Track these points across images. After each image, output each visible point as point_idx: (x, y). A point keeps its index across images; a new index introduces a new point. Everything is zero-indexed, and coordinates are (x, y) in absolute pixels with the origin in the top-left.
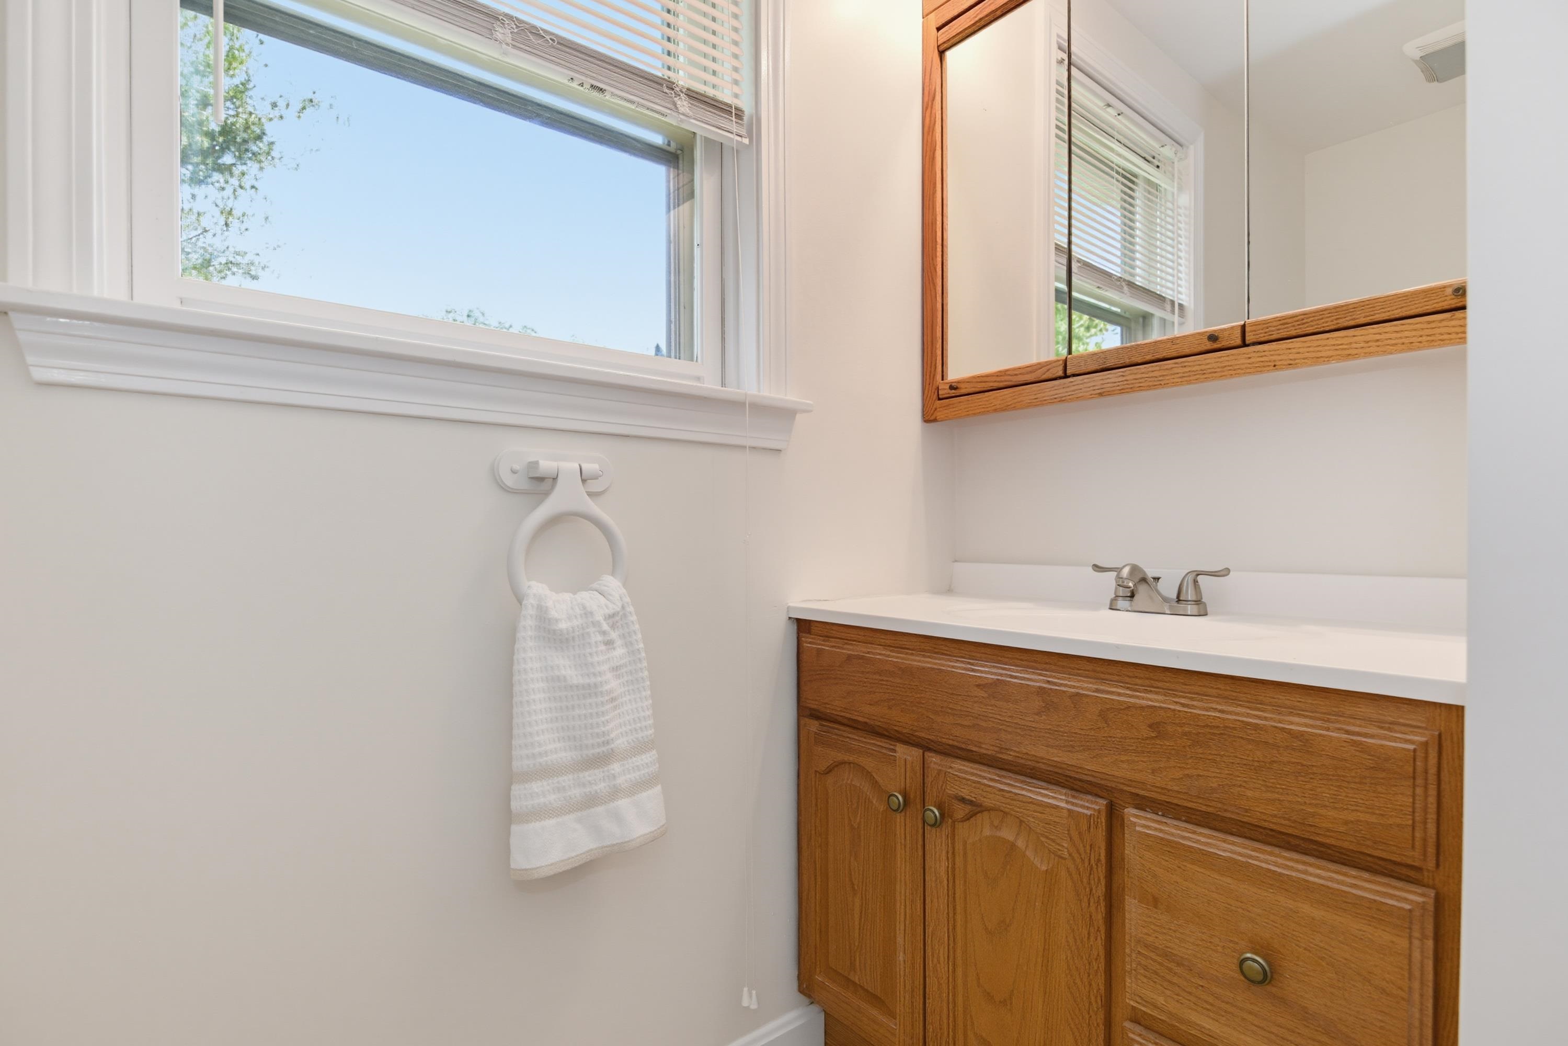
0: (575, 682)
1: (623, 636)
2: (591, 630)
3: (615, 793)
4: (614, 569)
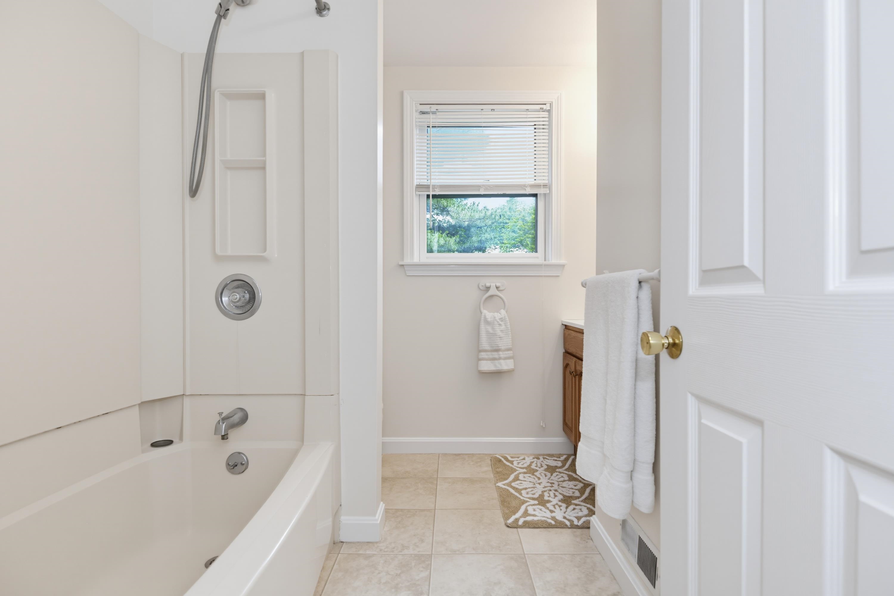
0: (491, 332)
1: (505, 324)
2: (495, 321)
3: (500, 358)
4: (504, 308)
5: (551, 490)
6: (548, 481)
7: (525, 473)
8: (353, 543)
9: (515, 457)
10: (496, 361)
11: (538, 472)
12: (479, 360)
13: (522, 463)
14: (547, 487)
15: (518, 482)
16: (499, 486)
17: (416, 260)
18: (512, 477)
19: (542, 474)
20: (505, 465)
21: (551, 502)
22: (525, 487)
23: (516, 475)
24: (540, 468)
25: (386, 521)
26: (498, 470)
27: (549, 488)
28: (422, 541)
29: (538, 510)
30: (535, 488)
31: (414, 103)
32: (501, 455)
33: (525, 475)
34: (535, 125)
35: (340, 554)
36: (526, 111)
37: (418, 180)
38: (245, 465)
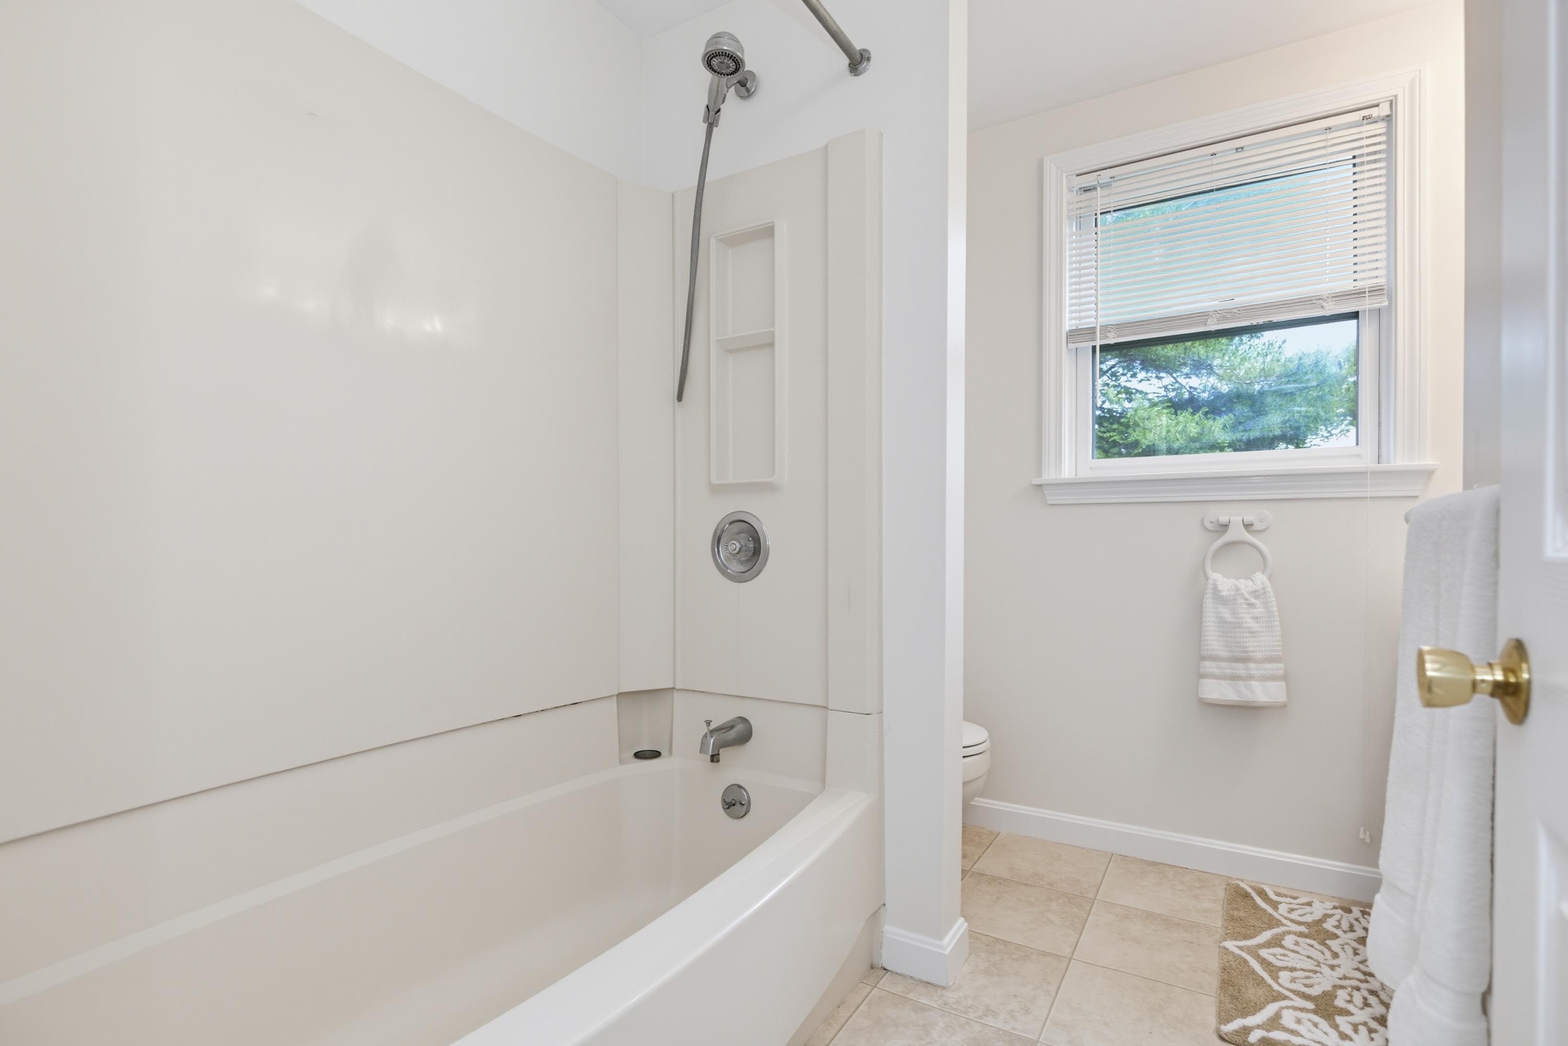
1: (1264, 603)
2: (1240, 597)
4: (1264, 569)
5: (1358, 989)
6: (1356, 967)
7: (1301, 935)
8: (903, 976)
9: (1286, 896)
10: (1241, 683)
11: (1338, 941)
12: (1202, 676)
13: (1301, 912)
14: (1350, 979)
15: (1278, 950)
16: (1228, 949)
17: (1067, 472)
18: (1266, 936)
19: (1345, 946)
20: (1256, 907)
21: (1352, 1014)
22: (1290, 965)
23: (1277, 934)
24: (1345, 932)
25: (970, 954)
26: (1235, 913)
27: (1355, 983)
28: (1027, 1011)
29: (1310, 1024)
30: (1318, 975)
31: (1064, 175)
32: (1254, 884)
33: (1301, 940)
34: (1354, 157)
35: (875, 988)
36: (1326, 133)
37: (1074, 322)
38: (745, 806)
